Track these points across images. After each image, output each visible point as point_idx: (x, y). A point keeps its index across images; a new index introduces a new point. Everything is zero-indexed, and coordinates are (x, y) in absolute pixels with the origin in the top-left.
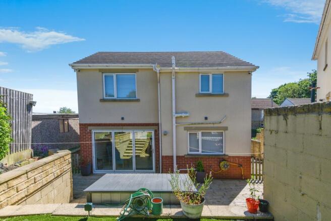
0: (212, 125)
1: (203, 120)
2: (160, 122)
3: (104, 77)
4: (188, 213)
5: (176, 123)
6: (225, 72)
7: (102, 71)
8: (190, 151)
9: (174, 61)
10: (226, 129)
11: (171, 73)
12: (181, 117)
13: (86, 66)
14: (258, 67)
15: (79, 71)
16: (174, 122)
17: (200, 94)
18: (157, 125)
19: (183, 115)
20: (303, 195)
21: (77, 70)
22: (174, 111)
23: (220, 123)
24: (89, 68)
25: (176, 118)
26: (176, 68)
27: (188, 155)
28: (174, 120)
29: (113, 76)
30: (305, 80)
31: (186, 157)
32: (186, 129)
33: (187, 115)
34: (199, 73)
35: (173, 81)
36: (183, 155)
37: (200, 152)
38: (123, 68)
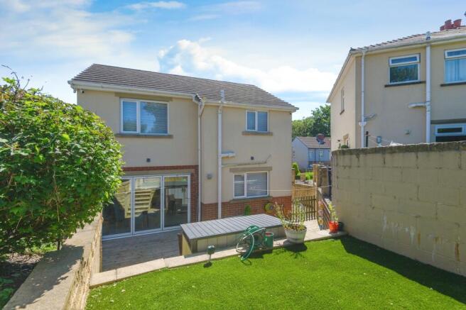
0: (257, 166)
1: (249, 160)
2: (199, 164)
3: (122, 103)
4: (296, 239)
5: (222, 164)
6: (270, 111)
7: (120, 95)
8: (235, 196)
9: (223, 95)
10: (270, 169)
11: (218, 107)
12: (228, 157)
13: (99, 87)
14: (298, 109)
15: (83, 92)
16: (220, 163)
17: (246, 132)
18: (196, 167)
19: (231, 155)
20: (374, 208)
21: (78, 90)
22: (220, 150)
23: (265, 163)
24: (101, 89)
25: (222, 158)
26: (225, 102)
27: (234, 200)
28: (220, 160)
29: (136, 103)
30: (309, 118)
31: (232, 202)
32: (232, 170)
33: (234, 155)
34: (245, 109)
35: (220, 116)
36: (228, 201)
37: (245, 196)
38: (153, 94)
